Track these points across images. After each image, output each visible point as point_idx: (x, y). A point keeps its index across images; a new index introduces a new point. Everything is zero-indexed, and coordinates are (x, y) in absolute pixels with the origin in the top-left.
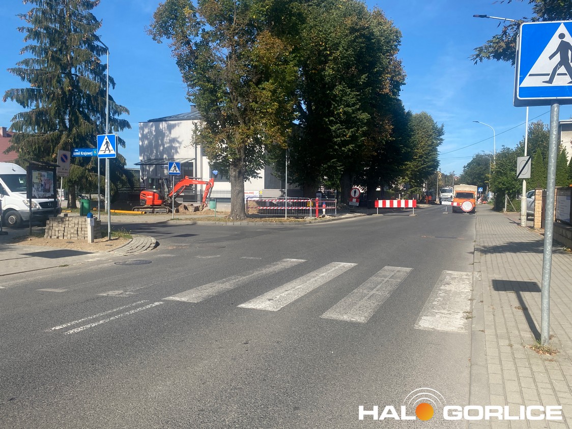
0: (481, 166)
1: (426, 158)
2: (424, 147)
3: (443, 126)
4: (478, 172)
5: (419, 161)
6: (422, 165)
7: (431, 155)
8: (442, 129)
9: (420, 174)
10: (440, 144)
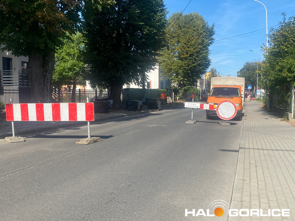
0: (249, 71)
1: (197, 56)
2: (194, 45)
3: (213, 26)
4: (247, 75)
5: (190, 60)
6: (193, 63)
7: (201, 54)
8: (213, 29)
9: (192, 72)
10: (211, 43)
